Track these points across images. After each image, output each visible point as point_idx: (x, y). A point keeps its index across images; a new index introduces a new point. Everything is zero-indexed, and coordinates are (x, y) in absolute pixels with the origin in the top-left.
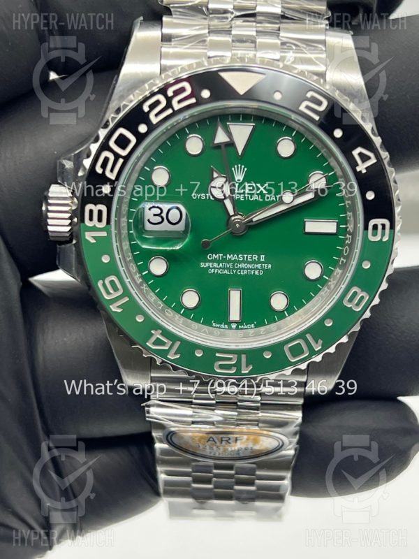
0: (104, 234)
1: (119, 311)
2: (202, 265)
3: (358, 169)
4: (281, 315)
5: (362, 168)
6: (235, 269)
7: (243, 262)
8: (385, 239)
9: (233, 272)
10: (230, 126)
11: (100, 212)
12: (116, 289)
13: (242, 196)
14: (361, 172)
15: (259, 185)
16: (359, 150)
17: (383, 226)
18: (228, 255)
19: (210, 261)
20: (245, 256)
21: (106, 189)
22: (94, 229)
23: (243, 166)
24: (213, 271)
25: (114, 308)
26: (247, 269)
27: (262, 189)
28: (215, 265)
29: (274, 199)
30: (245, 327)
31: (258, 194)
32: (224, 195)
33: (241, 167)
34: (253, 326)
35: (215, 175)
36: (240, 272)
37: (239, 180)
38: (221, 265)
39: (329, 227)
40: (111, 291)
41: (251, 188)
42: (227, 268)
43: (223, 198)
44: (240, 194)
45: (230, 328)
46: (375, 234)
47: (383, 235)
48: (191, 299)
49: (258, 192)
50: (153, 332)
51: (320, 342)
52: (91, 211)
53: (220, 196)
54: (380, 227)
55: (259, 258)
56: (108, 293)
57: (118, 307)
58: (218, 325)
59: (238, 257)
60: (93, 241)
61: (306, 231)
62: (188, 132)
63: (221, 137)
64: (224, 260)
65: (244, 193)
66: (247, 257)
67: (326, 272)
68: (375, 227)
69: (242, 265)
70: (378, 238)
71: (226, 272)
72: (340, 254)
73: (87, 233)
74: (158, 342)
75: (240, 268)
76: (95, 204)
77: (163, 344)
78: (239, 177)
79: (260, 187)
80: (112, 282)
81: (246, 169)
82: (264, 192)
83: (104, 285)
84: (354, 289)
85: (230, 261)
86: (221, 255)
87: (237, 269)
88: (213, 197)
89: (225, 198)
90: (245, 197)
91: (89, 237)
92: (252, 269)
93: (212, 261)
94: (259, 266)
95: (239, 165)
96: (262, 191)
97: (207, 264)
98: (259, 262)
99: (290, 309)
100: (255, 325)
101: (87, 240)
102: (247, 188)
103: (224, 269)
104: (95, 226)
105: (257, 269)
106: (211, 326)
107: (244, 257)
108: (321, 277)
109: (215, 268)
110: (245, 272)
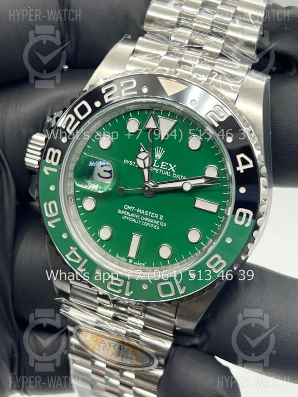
0: (55, 170)
1: (53, 227)
2: (119, 211)
3: (238, 169)
4: (164, 262)
5: (241, 168)
6: (141, 220)
7: (148, 217)
8: (247, 225)
9: (139, 222)
10: (160, 119)
11: (57, 154)
12: (54, 211)
13: (157, 170)
14: (239, 171)
15: (170, 165)
16: (242, 155)
17: (248, 215)
18: (138, 209)
19: (125, 210)
20: (150, 213)
21: (64, 140)
22: (50, 165)
23: (163, 149)
24: (125, 218)
25: (50, 224)
26: (149, 223)
27: (172, 168)
28: (128, 214)
29: (179, 177)
30: (138, 264)
31: (169, 171)
32: (145, 166)
33: (161, 149)
34: (143, 265)
35: (142, 150)
36: (144, 223)
37: (158, 158)
38: (132, 215)
39: (213, 208)
40: (51, 212)
41: (165, 166)
42: (135, 218)
43: (143, 167)
44: (156, 168)
45: (128, 262)
46: (240, 220)
47: (246, 222)
48: (105, 233)
49: (169, 170)
50: (71, 248)
51: (184, 288)
52: (51, 153)
53: (142, 165)
54: (245, 215)
55: (159, 217)
56: (49, 212)
57: (53, 224)
58: (120, 258)
59: (145, 213)
60: (47, 173)
61: (195, 206)
62: (131, 116)
63: (151, 124)
64: (135, 212)
65: (159, 168)
66: (151, 214)
67: (203, 239)
68: (241, 214)
69: (146, 219)
70: (241, 223)
71: (134, 221)
72: (215, 229)
73: (45, 167)
74: (73, 256)
75: (144, 221)
76: (55, 149)
77: (77, 258)
78: (158, 156)
79: (171, 167)
80: (53, 205)
81: (164, 151)
82: (173, 171)
83: (47, 206)
84: (216, 256)
85: (139, 214)
86: (133, 208)
87: (142, 221)
88: (137, 165)
89: (145, 168)
90: (159, 171)
91: (46, 170)
92: (152, 224)
93: (127, 210)
94: (157, 222)
95: (160, 148)
96: (171, 170)
97: (123, 212)
98: (158, 220)
99: (172, 259)
100: (145, 265)
101: (44, 172)
102: (162, 165)
103: (133, 218)
104: (51, 163)
105: (156, 224)
106: (115, 256)
107: (148, 213)
108: (199, 242)
109: (127, 216)
110: (147, 225)
